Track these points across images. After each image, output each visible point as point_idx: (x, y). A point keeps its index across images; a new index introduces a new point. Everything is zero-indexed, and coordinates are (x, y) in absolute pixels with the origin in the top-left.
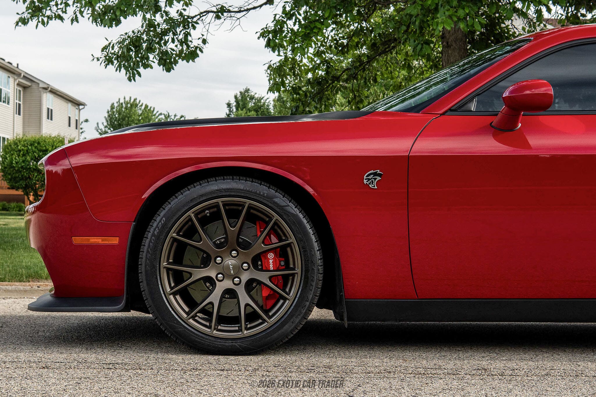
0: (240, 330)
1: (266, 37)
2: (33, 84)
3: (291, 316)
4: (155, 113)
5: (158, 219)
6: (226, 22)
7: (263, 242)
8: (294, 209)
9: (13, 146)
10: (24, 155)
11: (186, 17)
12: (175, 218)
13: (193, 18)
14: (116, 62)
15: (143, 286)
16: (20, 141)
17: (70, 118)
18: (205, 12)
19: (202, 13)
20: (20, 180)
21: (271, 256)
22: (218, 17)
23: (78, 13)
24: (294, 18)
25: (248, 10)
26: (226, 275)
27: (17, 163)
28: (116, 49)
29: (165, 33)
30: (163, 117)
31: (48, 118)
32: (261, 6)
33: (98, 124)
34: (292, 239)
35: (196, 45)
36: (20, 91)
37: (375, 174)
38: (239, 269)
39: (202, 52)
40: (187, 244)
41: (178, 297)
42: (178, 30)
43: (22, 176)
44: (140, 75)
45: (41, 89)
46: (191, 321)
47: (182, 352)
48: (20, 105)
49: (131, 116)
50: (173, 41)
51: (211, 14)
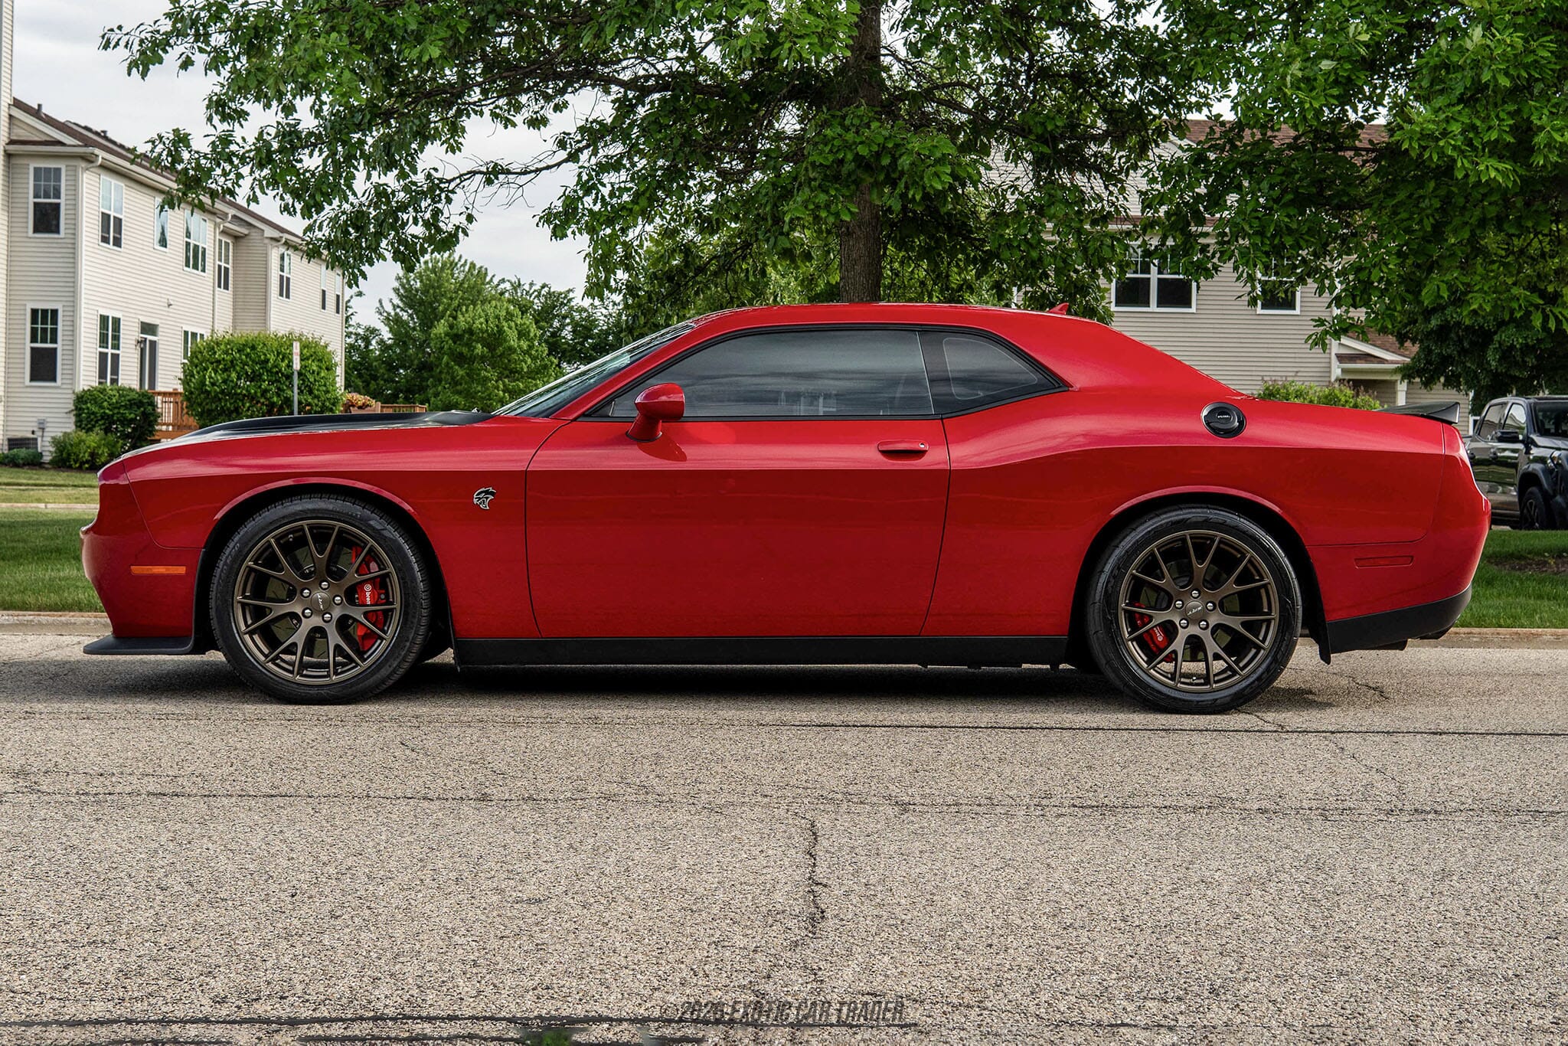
0: (328, 676)
1: (551, 223)
2: (254, 230)
3: (387, 659)
4: (488, 279)
5: (231, 545)
6: (500, 192)
7: (357, 572)
8: (392, 533)
9: (205, 353)
10: (225, 370)
11: (436, 181)
12: (251, 544)
13: (449, 182)
14: (325, 252)
15: (214, 624)
16: (218, 344)
17: (324, 292)
18: (469, 173)
19: (462, 175)
20: (220, 415)
21: (368, 588)
22: (489, 182)
23: (257, 190)
24: (594, 192)
25: (538, 171)
26: (315, 611)
27: (213, 384)
28: (326, 231)
29: (403, 207)
30: (507, 286)
31: (281, 295)
32: (559, 164)
33: (380, 301)
34: (391, 569)
35: (458, 224)
36: (227, 244)
37: (487, 492)
38: (329, 604)
39: (467, 235)
40: (269, 576)
41: (256, 637)
42: (424, 204)
43: (222, 407)
44: (365, 277)
45: (266, 241)
46: (270, 664)
47: (265, 702)
48: (227, 270)
49: (439, 287)
50: (416, 222)
51: (479, 177)
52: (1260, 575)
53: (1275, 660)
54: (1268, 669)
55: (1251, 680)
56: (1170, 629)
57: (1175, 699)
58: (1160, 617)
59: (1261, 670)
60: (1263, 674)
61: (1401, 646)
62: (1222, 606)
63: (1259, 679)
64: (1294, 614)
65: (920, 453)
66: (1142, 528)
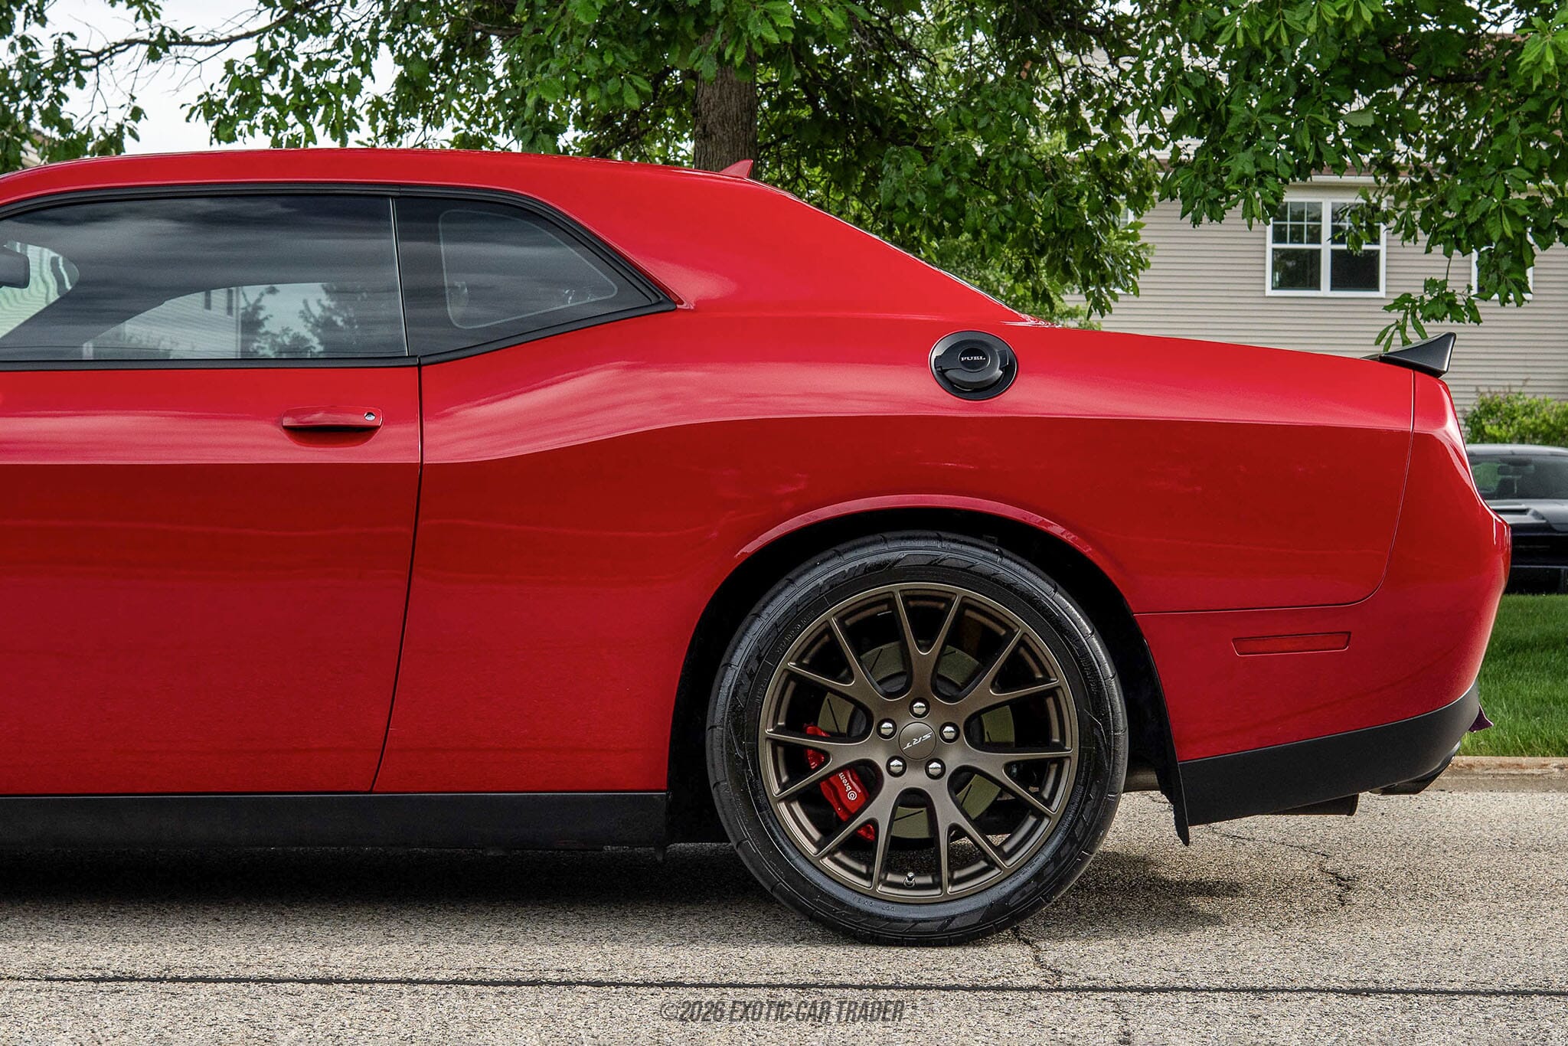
52: (1043, 670)
53: (1070, 838)
54: (1055, 858)
55: (1022, 877)
56: (869, 778)
57: (870, 915)
58: (844, 754)
59: (1042, 858)
60: (1046, 865)
61: (1347, 806)
62: (974, 732)
63: (1038, 876)
64: (1108, 748)
65: (365, 432)
66: (807, 577)
